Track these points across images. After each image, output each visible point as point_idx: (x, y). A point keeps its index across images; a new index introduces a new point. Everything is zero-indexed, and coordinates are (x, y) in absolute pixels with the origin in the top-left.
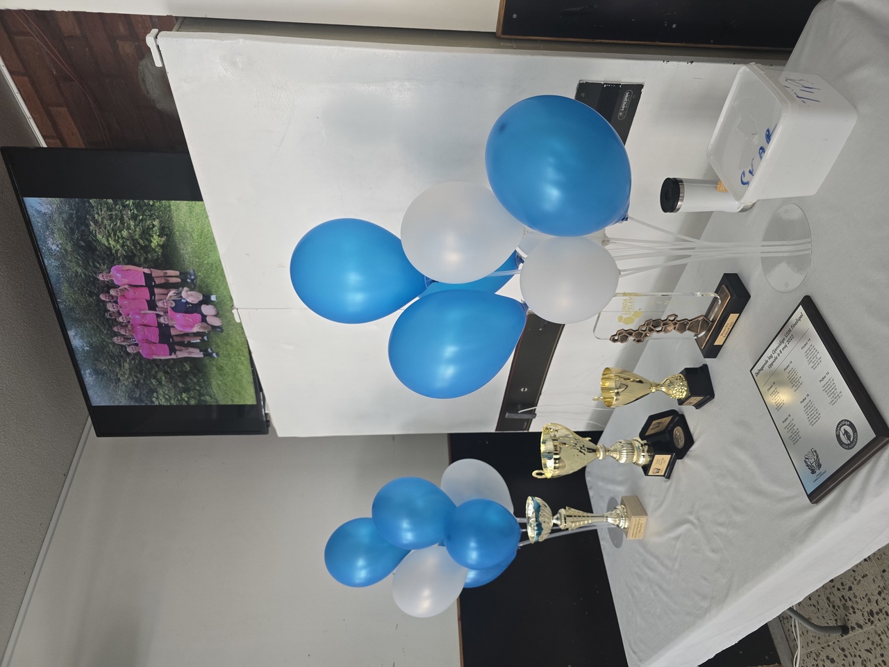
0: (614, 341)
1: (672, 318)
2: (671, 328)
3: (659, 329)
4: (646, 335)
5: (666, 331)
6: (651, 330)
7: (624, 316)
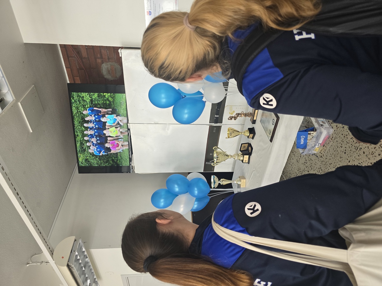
0: (229, 119)
1: (242, 113)
2: (242, 116)
3: (240, 116)
4: (237, 118)
5: (241, 116)
6: (238, 116)
7: (231, 112)
